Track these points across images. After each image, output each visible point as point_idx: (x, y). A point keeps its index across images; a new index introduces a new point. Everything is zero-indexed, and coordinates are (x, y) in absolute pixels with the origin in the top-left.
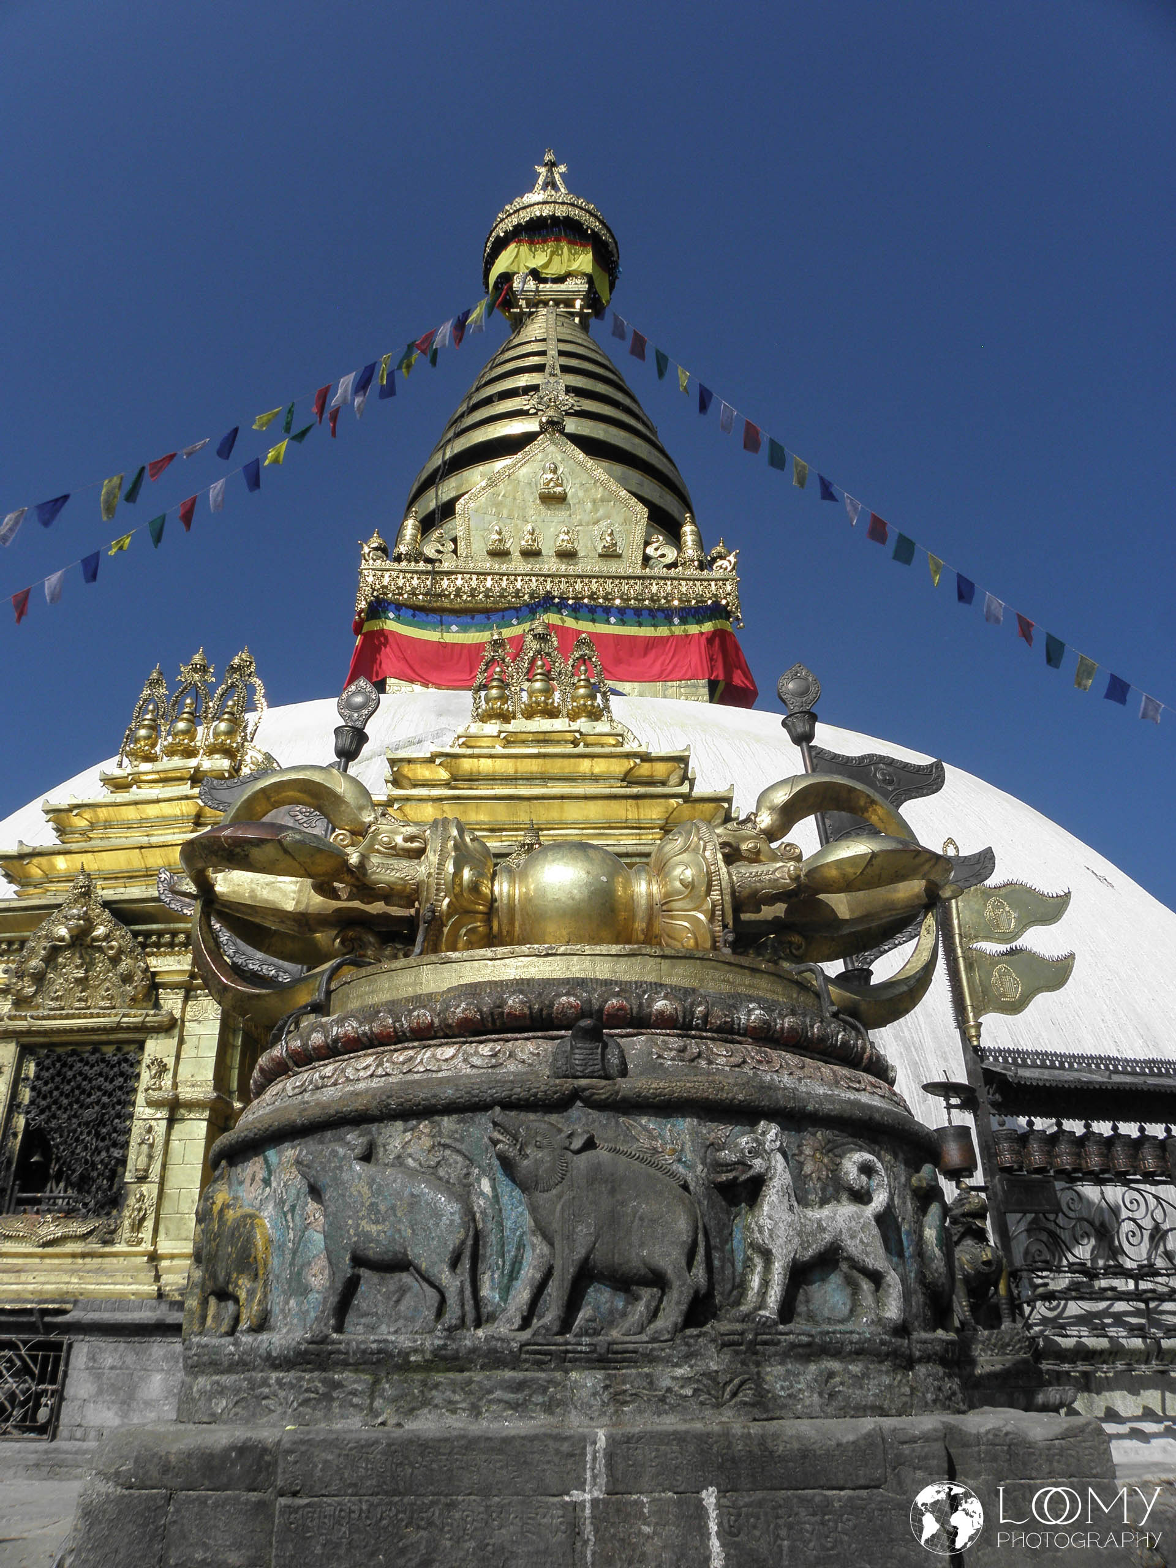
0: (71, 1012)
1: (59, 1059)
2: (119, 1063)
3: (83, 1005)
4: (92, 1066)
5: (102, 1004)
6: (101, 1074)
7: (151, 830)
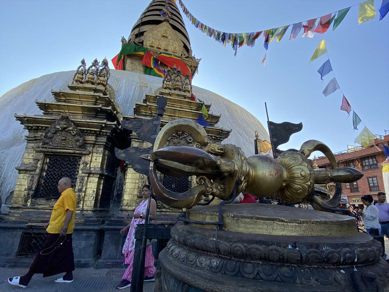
0: (61, 148)
1: (56, 159)
2: (74, 162)
3: (64, 146)
4: (66, 161)
5: (70, 146)
6: (68, 164)
7: (83, 102)
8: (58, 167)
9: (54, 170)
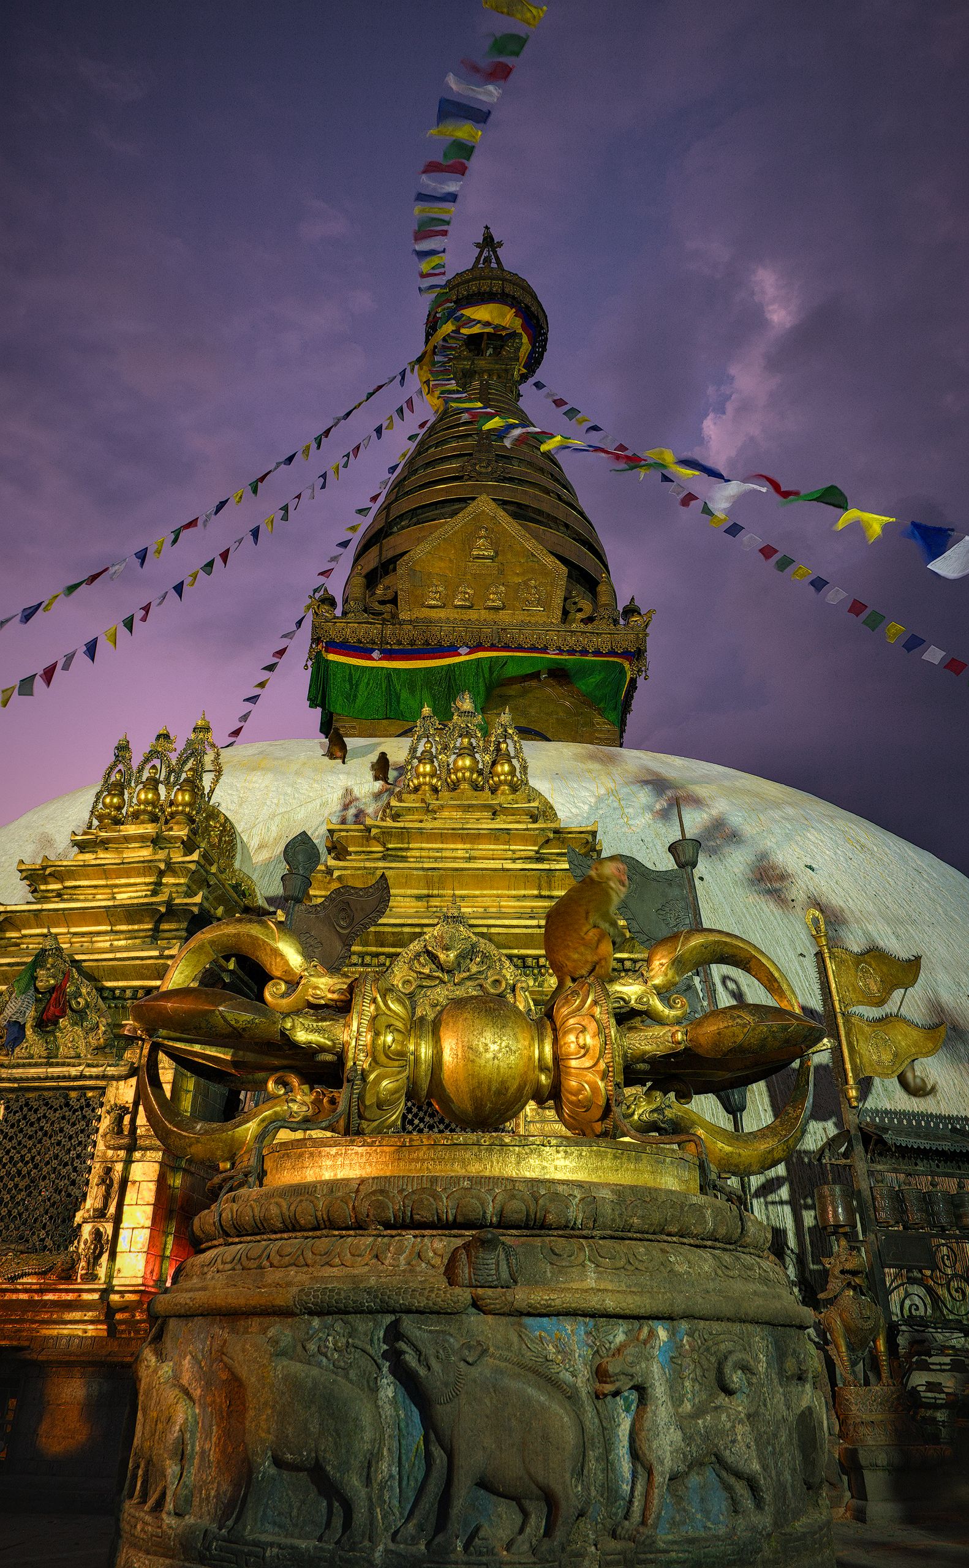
0: (39, 1061)
1: (27, 1104)
2: (82, 1108)
3: (49, 1054)
4: (56, 1110)
5: (67, 1054)
6: (64, 1118)
7: (115, 890)
8: (30, 1131)
9: (20, 1143)
